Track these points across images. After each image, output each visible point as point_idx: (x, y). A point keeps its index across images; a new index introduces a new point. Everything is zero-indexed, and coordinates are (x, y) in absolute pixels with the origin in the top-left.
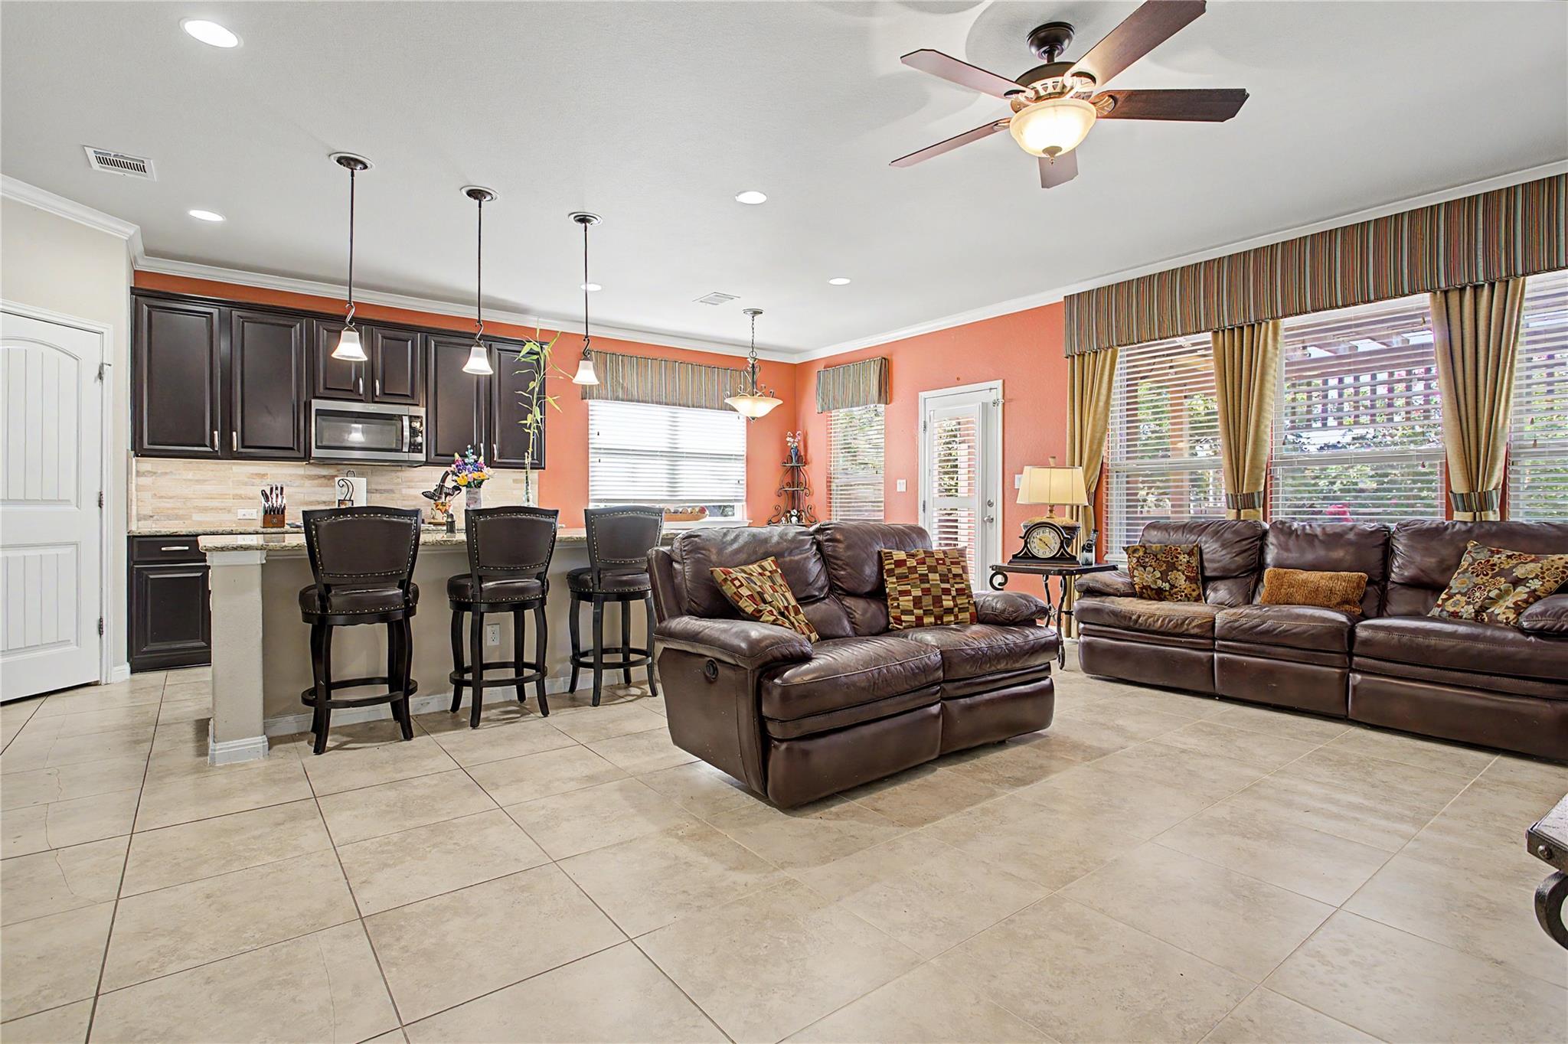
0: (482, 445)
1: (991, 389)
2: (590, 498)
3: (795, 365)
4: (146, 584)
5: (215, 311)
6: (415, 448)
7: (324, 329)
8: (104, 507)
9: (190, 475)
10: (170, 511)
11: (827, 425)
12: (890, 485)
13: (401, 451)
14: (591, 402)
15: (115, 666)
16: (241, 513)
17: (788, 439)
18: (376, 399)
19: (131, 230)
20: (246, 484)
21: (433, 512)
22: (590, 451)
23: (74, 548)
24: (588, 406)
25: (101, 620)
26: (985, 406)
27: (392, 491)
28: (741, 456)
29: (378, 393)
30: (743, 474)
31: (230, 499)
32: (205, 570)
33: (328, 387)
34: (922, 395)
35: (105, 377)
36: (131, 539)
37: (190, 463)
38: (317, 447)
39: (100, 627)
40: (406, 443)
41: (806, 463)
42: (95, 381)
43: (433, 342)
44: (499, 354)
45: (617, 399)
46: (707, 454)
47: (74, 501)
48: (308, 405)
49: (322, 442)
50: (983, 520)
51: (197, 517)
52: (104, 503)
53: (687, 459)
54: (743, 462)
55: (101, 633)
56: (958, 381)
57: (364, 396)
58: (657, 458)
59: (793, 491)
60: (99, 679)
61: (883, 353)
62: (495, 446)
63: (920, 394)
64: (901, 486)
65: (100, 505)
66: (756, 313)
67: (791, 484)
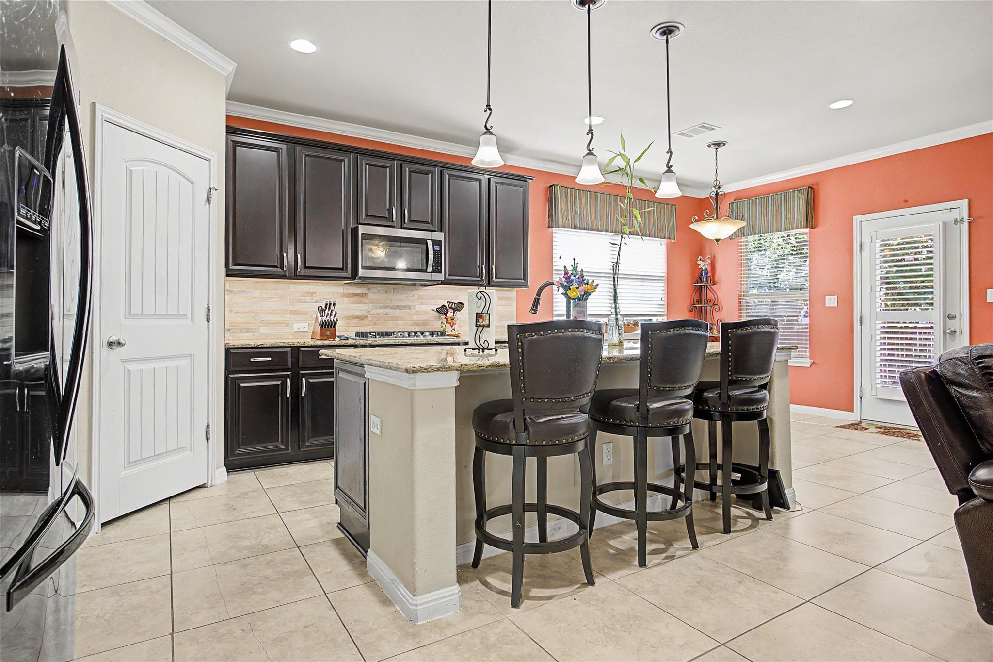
0: (484, 266)
1: (951, 209)
2: (554, 313)
3: (701, 199)
4: (239, 391)
5: (284, 147)
6: (437, 269)
7: (366, 164)
8: (211, 322)
9: (257, 293)
10: (243, 325)
11: (739, 249)
12: (815, 301)
13: (426, 271)
14: (554, 230)
15: (217, 469)
16: (296, 327)
17: (699, 262)
18: (405, 226)
19: (229, 67)
20: (299, 301)
21: (444, 326)
22: (554, 272)
23: (188, 360)
24: (552, 233)
25: (208, 426)
26: (945, 224)
27: (409, 307)
28: (662, 276)
29: (406, 221)
30: (663, 292)
31: (287, 314)
32: (283, 379)
33: (369, 214)
34: (857, 219)
35: (212, 200)
36: (228, 350)
37: (258, 282)
38: (364, 268)
39: (208, 433)
40: (430, 264)
41: (714, 284)
42: (205, 205)
43: (447, 175)
44: (496, 187)
45: (575, 227)
46: (638, 275)
47: (189, 316)
48: (355, 231)
49: (366, 263)
50: (945, 333)
51: (263, 330)
52: (211, 317)
53: (624, 280)
54: (663, 282)
55: (208, 439)
56: (906, 204)
57: (395, 222)
58: (602, 279)
59: (701, 307)
60: (206, 482)
61: (810, 182)
62: (493, 266)
63: (855, 217)
64: (831, 301)
65: (208, 320)
66: (718, 145)
67: (700, 301)
